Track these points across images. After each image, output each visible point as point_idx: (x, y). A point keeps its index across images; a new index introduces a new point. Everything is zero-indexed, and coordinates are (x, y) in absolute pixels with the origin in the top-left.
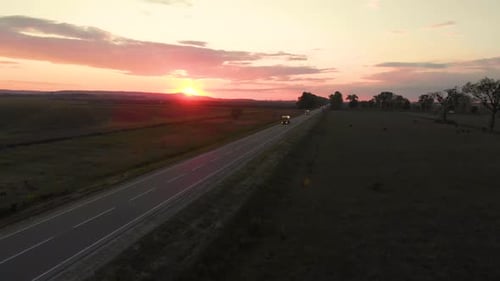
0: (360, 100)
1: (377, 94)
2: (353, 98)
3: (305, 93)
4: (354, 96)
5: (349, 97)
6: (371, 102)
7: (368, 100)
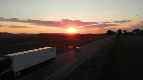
0: (128, 32)
1: (134, 30)
2: (125, 31)
3: (109, 30)
4: (126, 31)
5: (124, 31)
6: (132, 32)
7: (131, 32)
